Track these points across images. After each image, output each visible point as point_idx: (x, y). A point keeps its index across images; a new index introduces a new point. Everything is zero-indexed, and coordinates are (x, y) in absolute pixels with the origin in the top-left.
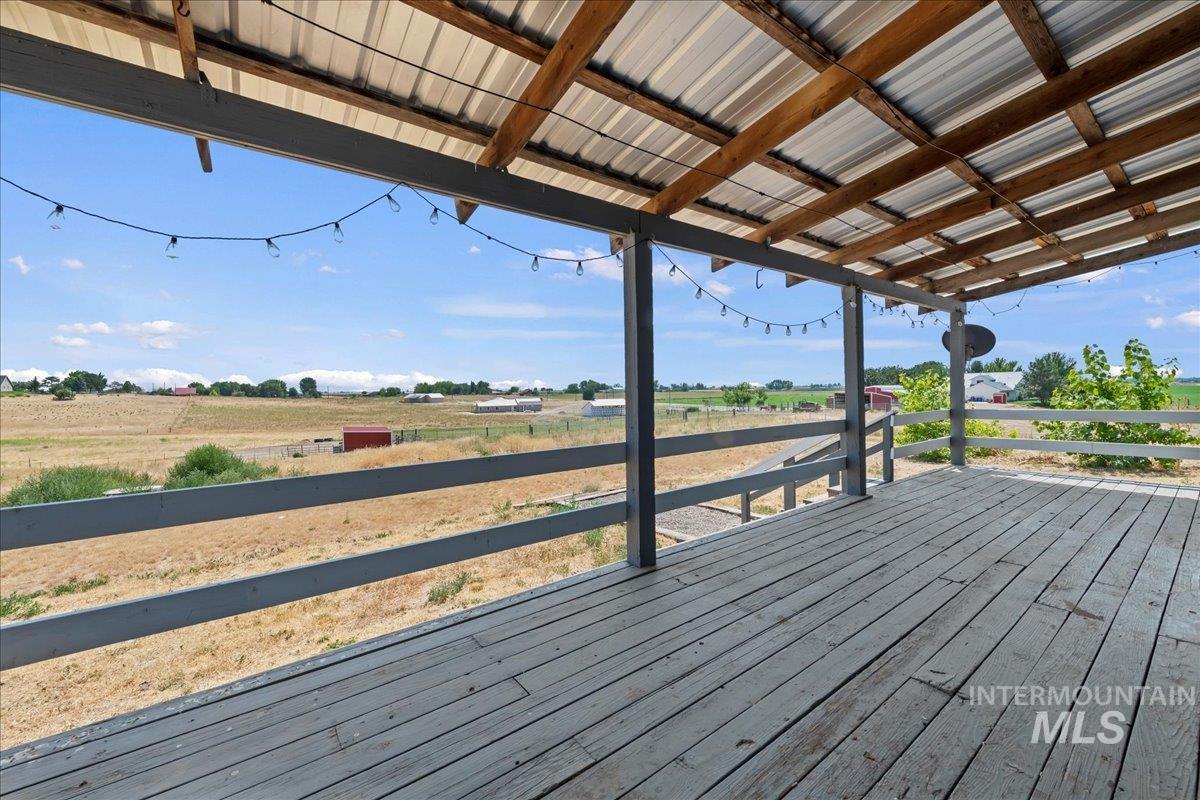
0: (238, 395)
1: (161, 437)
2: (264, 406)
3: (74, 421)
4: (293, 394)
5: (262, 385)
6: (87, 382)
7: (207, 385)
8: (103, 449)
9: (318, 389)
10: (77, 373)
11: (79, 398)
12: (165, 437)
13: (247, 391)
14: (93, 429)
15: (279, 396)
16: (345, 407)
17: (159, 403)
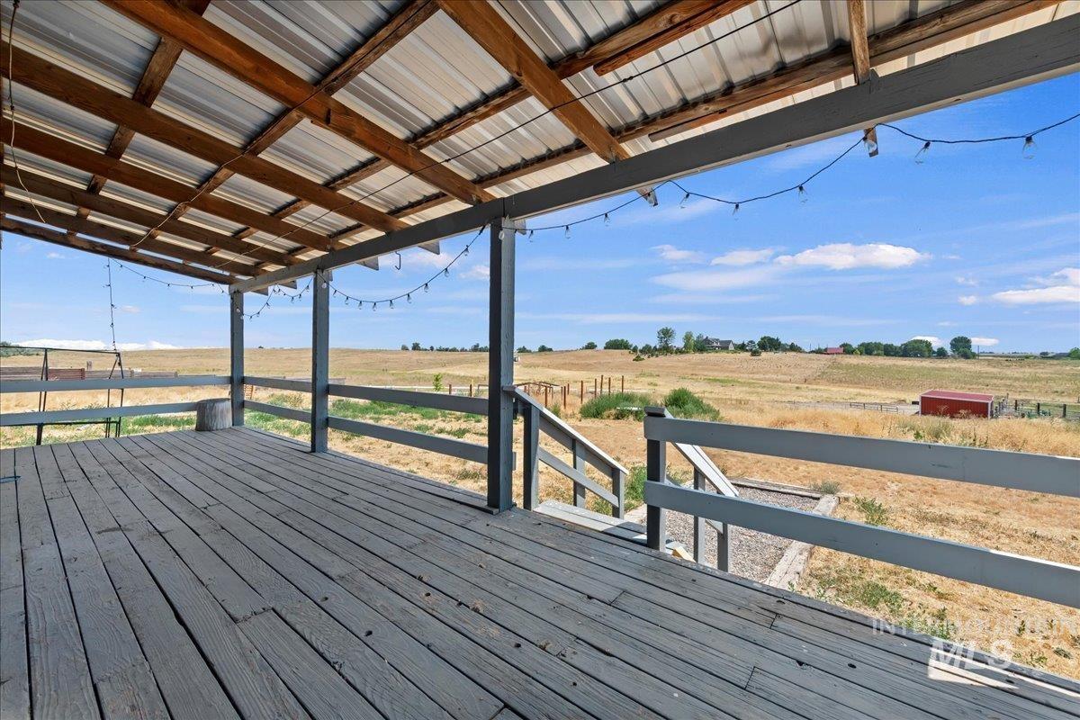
0: (878, 355)
1: (797, 385)
2: (897, 366)
3: (755, 370)
4: (941, 354)
5: (906, 345)
6: (770, 344)
7: (855, 345)
8: (760, 390)
9: (974, 350)
10: (765, 337)
11: (764, 355)
12: (800, 386)
13: (889, 351)
14: (762, 376)
15: (922, 356)
16: (995, 370)
17: (810, 359)
